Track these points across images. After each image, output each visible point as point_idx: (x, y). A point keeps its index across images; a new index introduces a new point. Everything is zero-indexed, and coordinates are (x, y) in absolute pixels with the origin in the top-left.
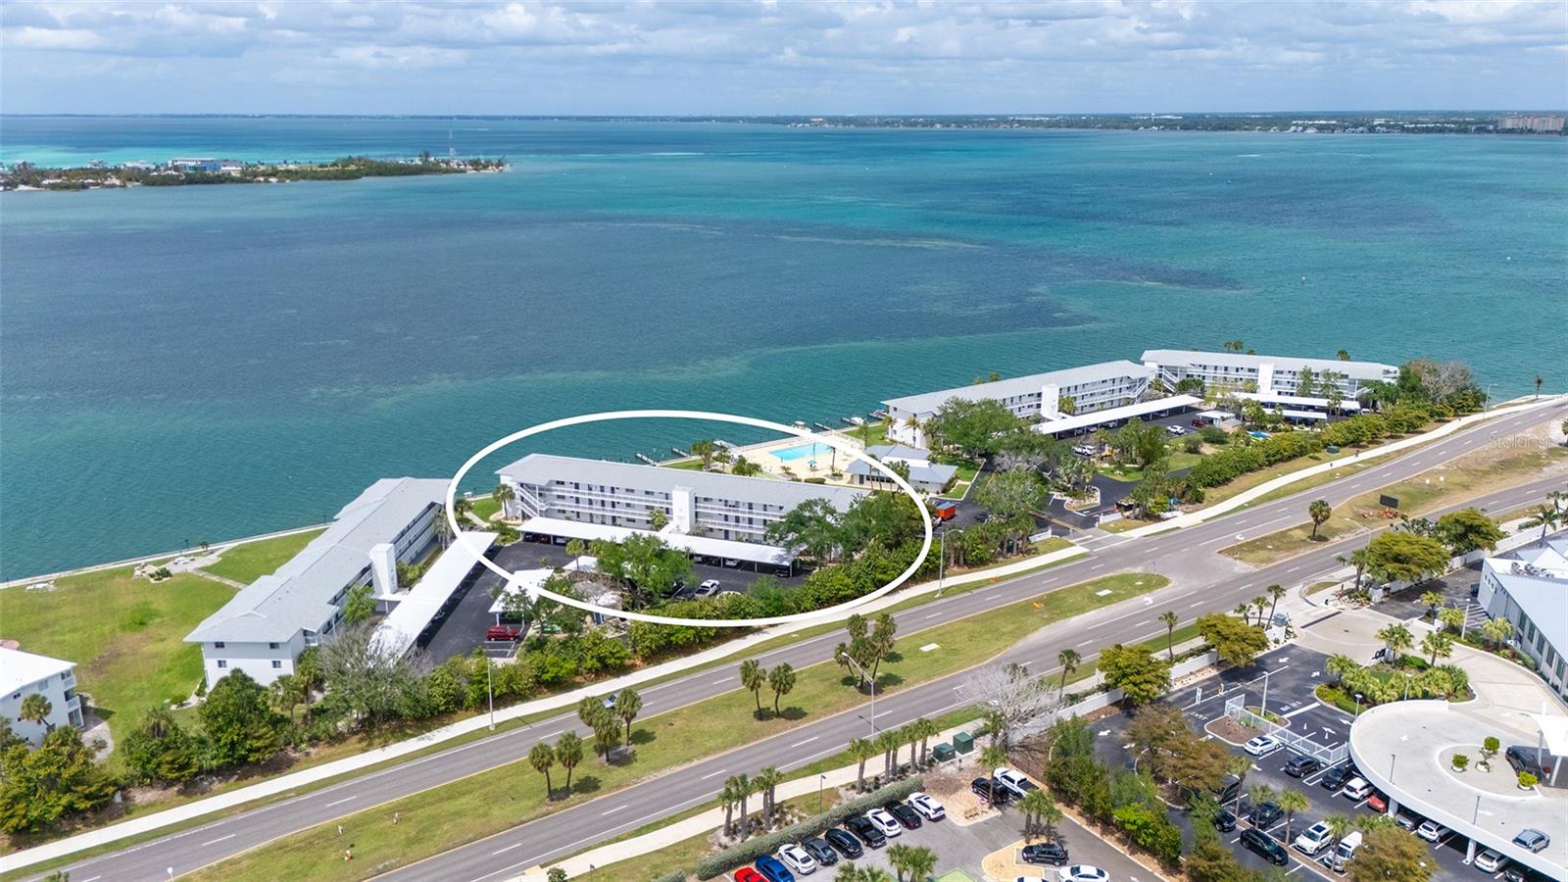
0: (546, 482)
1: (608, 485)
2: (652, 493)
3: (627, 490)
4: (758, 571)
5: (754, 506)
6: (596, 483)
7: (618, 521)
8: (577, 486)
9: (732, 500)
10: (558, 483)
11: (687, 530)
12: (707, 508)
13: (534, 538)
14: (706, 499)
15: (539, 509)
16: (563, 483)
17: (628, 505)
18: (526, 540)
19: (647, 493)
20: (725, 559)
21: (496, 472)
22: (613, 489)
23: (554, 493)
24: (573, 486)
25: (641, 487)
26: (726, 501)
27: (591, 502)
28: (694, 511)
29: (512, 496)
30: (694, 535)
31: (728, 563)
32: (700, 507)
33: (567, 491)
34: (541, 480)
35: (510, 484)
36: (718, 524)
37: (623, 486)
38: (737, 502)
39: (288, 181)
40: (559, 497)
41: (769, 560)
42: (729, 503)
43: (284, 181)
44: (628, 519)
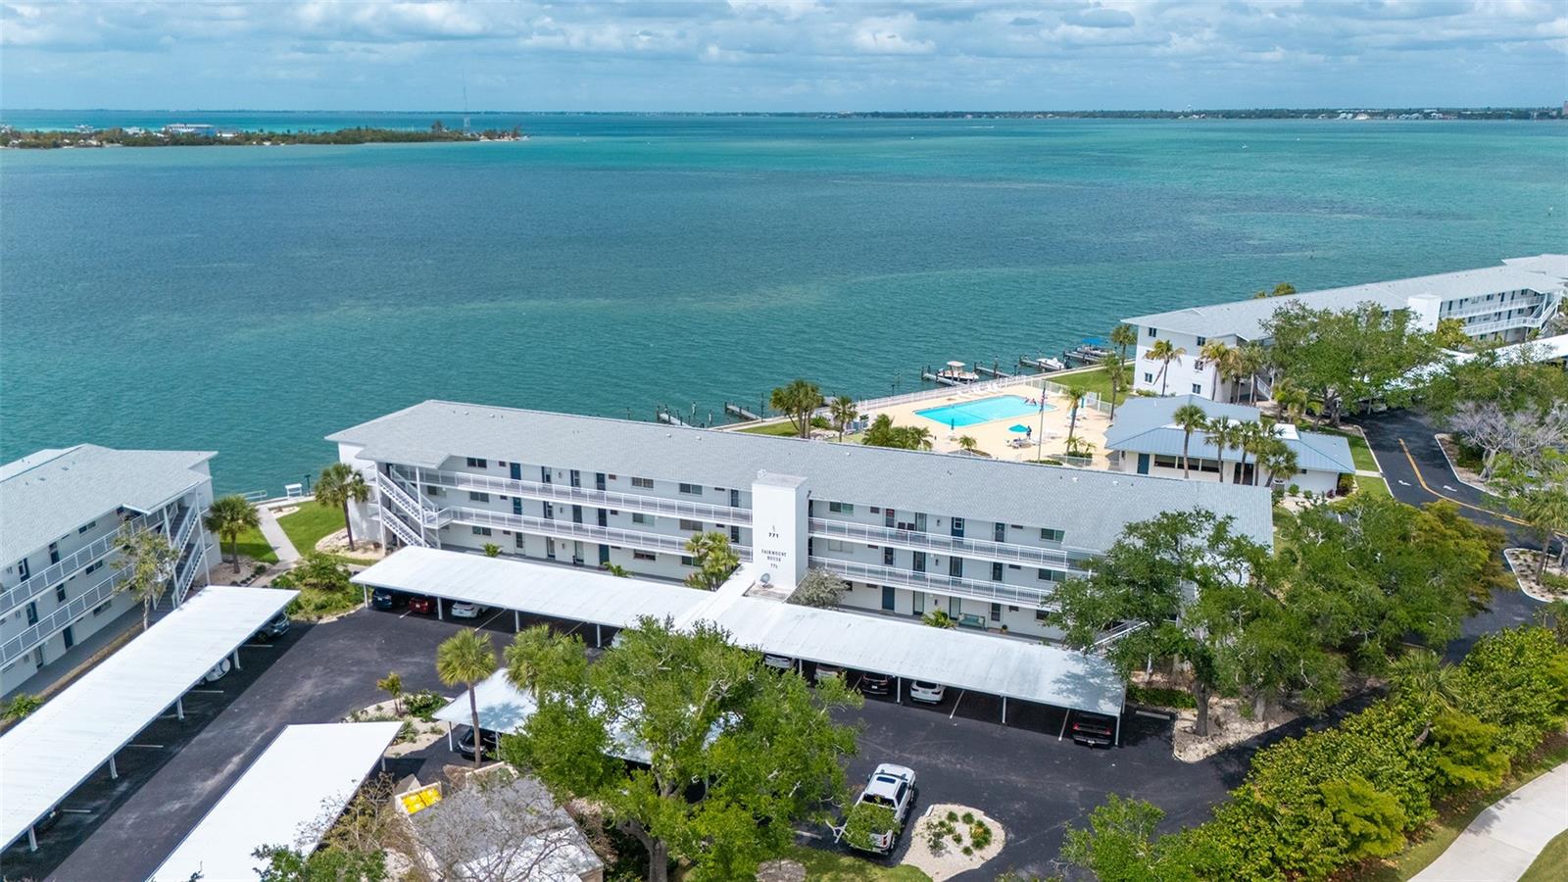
0: (440, 460)
1: (588, 469)
2: (698, 490)
3: (636, 482)
4: (1009, 723)
5: (967, 529)
6: (560, 463)
7: (614, 560)
8: (516, 471)
9: (905, 511)
10: (472, 462)
11: (788, 586)
12: (841, 530)
13: (396, 601)
14: (835, 507)
15: (423, 525)
16: (482, 464)
17: (638, 519)
18: (377, 606)
19: (685, 488)
20: (907, 683)
21: (330, 438)
22: (600, 479)
23: (460, 488)
24: (507, 470)
25: (669, 475)
26: (890, 513)
27: (548, 510)
28: (806, 535)
29: (363, 494)
30: (811, 602)
31: (920, 694)
32: (822, 527)
33: (494, 481)
34: (425, 456)
35: (357, 465)
36: (867, 571)
37: (626, 472)
38: (921, 516)
39: (282, 145)
40: (474, 496)
41: (1047, 694)
42: (898, 519)
44: (639, 555)
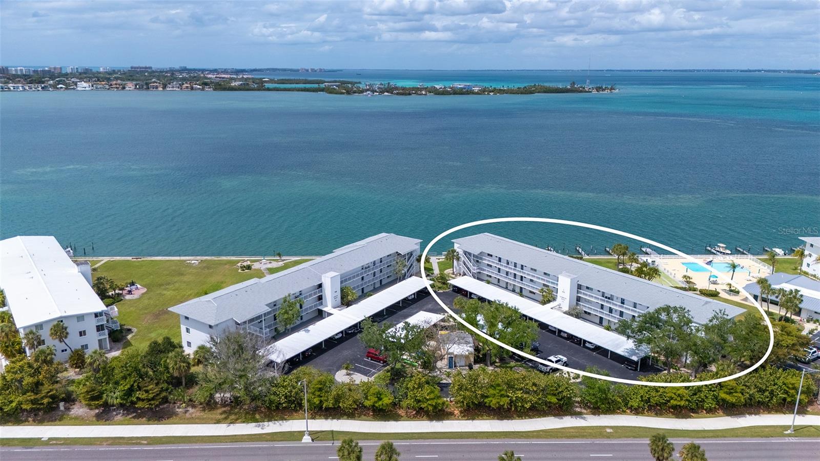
0: (479, 252)
1: (519, 263)
2: (549, 275)
3: (532, 269)
4: (611, 358)
5: (625, 302)
6: (512, 259)
7: (524, 293)
8: (500, 260)
9: (608, 293)
10: (489, 255)
11: (566, 308)
12: (586, 295)
13: (458, 290)
14: (588, 288)
15: (472, 271)
16: (491, 256)
17: (531, 280)
18: (454, 291)
19: (545, 274)
20: (585, 341)
21: (452, 241)
22: (522, 266)
23: (484, 261)
24: (498, 259)
25: (541, 269)
26: (603, 293)
27: (507, 273)
28: (575, 295)
29: (458, 259)
30: (572, 315)
31: (587, 345)
32: (581, 293)
33: (494, 262)
34: (476, 251)
35: (458, 250)
36: (596, 312)
37: (530, 266)
38: (612, 296)
39: (498, 94)
40: (488, 265)
41: (620, 351)
42: (606, 295)
43: (496, 94)
44: (531, 292)
